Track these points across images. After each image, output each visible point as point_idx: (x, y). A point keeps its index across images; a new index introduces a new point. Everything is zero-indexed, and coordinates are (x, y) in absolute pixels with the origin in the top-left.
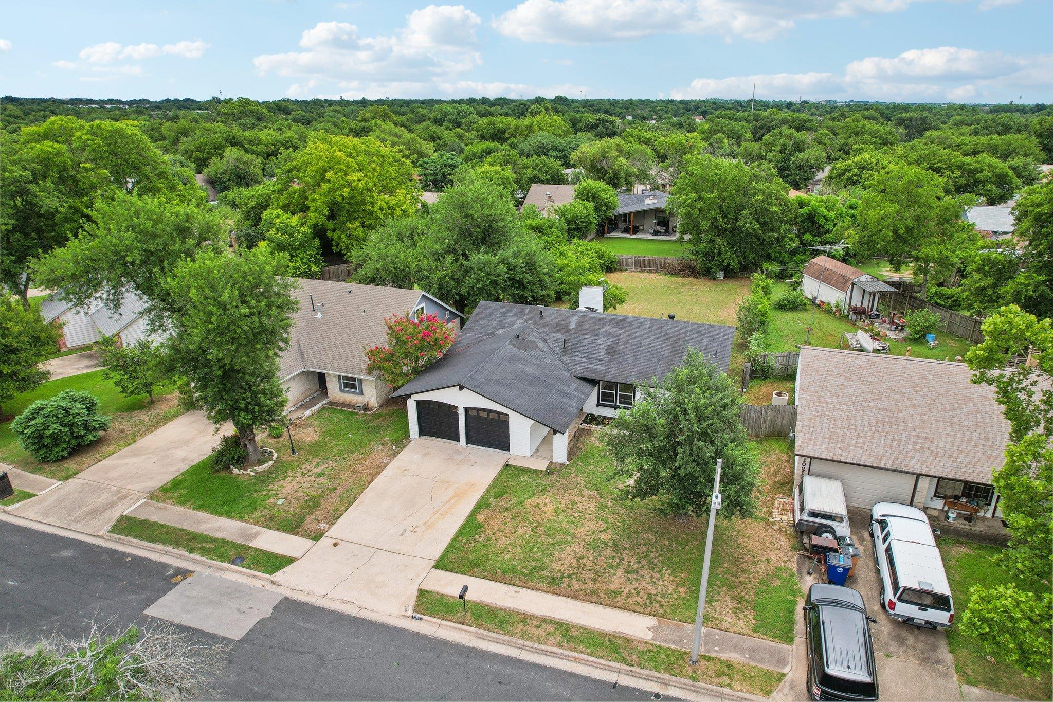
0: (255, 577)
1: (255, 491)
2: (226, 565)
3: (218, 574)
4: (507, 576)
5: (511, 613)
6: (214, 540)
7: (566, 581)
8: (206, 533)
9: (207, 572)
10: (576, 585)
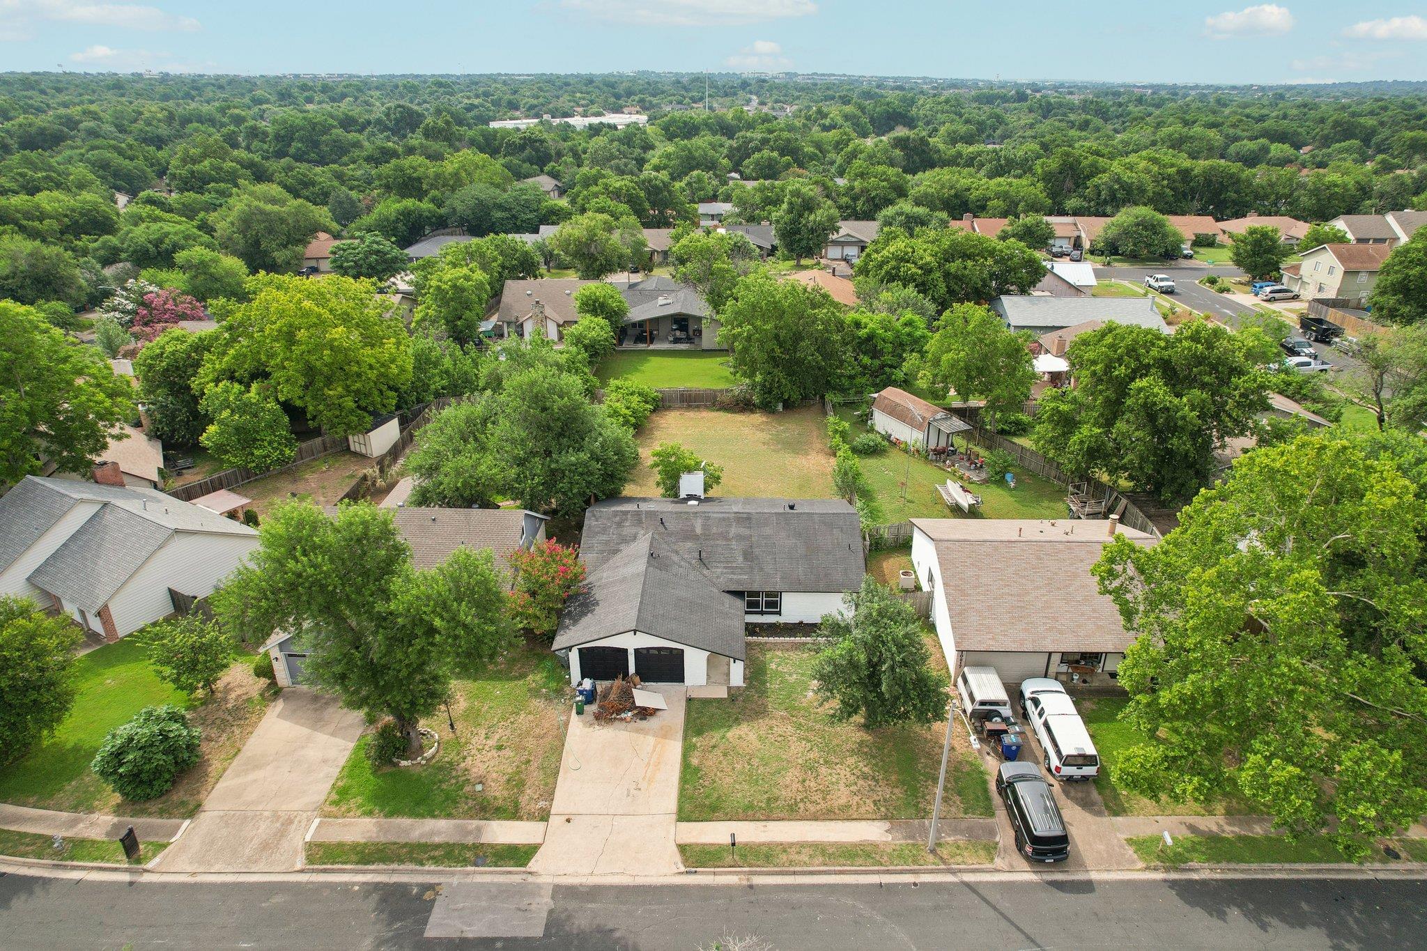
0: (510, 873)
1: (440, 782)
2: (470, 868)
3: (468, 880)
4: (748, 813)
5: (769, 845)
6: (437, 846)
7: (801, 805)
8: (423, 841)
9: (455, 880)
10: (812, 808)
